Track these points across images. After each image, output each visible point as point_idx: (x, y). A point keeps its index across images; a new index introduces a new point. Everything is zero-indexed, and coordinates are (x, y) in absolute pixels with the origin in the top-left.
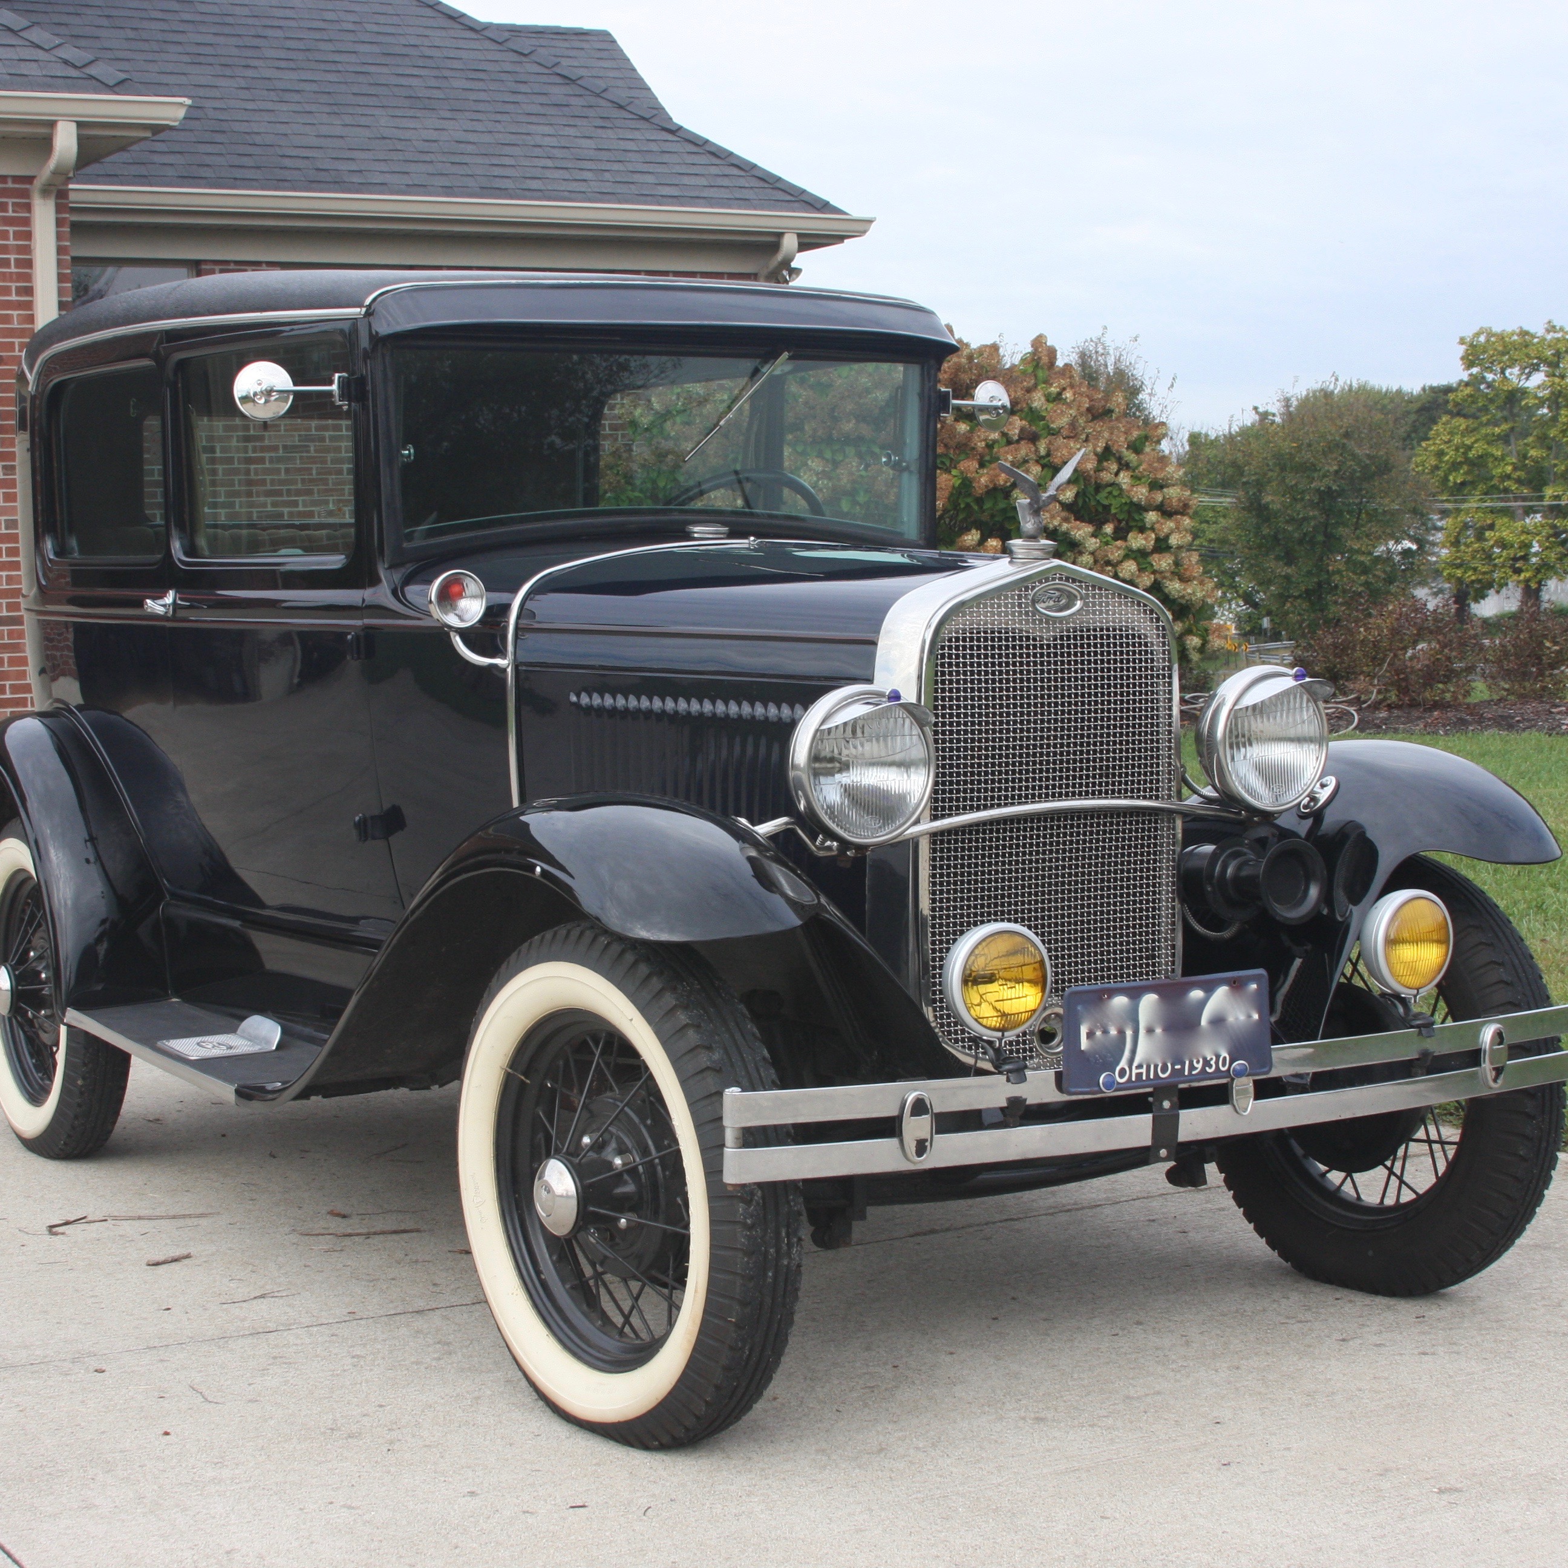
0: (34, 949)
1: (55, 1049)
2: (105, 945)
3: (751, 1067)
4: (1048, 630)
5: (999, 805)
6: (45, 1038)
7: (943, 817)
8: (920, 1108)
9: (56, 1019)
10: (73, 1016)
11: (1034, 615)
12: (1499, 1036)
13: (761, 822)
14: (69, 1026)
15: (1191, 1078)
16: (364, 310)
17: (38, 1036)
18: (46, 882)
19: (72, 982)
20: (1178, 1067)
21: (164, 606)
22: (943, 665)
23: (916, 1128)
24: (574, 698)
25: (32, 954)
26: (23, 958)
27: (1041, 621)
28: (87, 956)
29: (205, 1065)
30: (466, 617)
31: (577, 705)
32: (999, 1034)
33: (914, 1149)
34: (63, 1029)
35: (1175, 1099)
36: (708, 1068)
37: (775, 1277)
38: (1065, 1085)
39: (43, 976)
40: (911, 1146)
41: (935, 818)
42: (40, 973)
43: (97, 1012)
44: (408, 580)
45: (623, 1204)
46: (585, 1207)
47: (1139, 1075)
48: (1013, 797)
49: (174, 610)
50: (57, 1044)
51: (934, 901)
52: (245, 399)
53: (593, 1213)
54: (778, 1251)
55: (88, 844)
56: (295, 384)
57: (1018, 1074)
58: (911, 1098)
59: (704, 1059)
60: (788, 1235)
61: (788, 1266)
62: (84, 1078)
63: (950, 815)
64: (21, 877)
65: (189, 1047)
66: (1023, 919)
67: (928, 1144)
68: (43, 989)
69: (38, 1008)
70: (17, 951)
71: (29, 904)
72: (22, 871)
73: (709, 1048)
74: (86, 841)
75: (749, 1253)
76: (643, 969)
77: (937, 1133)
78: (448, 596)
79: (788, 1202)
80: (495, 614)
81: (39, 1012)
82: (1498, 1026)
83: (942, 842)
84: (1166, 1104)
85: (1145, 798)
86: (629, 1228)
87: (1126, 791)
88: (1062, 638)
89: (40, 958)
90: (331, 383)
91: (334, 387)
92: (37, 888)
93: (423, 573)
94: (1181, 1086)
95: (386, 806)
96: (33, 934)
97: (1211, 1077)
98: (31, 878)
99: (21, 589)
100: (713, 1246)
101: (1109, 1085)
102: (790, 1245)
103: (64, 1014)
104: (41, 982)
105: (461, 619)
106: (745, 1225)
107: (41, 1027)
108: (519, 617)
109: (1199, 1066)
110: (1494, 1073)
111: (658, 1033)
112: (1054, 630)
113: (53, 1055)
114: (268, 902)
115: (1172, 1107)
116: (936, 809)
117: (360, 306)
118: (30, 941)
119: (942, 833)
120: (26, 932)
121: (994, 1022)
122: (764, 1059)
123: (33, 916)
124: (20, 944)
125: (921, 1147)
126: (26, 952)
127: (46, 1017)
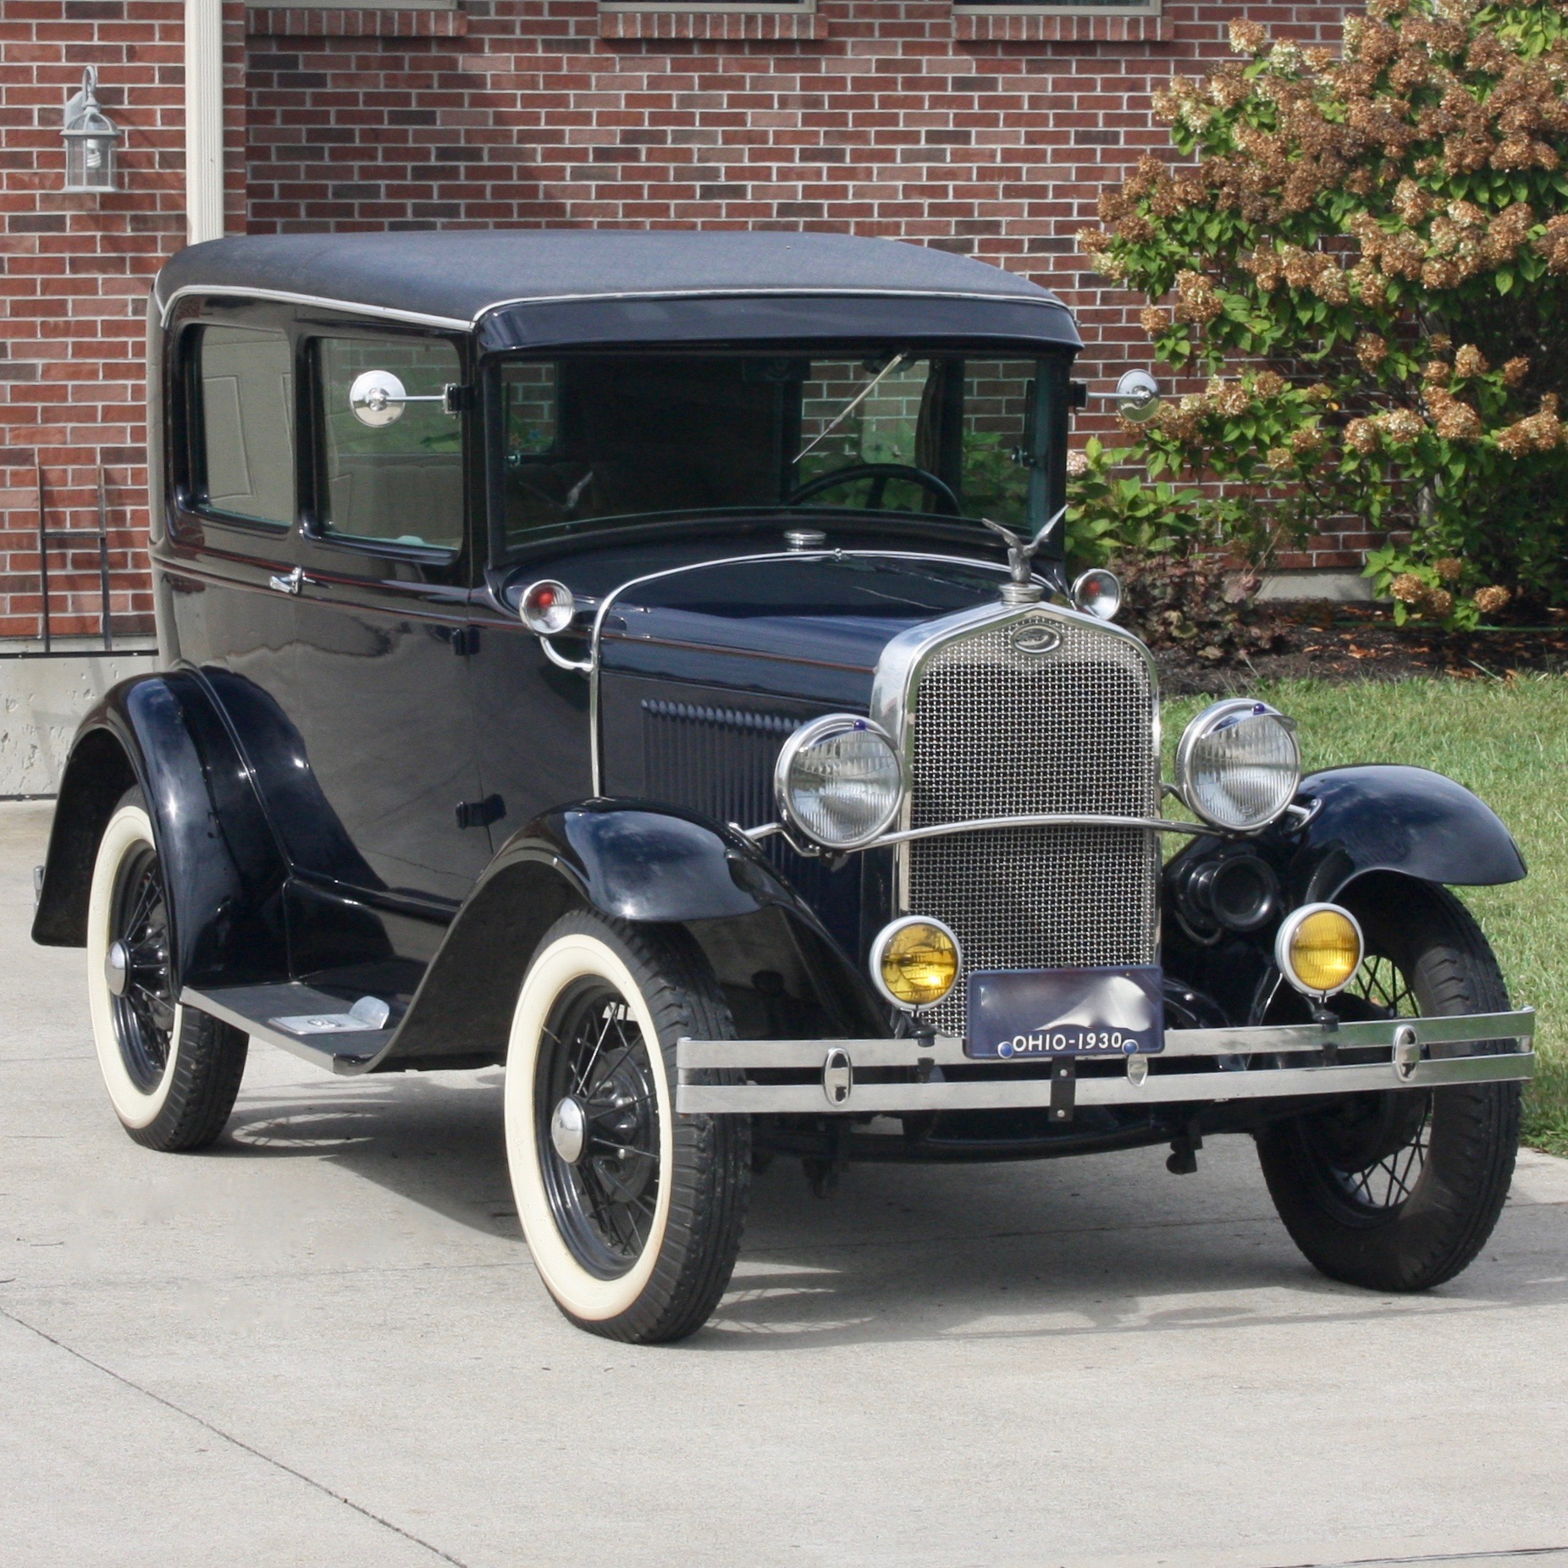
0: (152, 926)
1: (169, 1034)
2: (227, 925)
3: (713, 1024)
4: (1026, 665)
5: (964, 819)
6: (159, 1022)
7: (923, 826)
8: (839, 1061)
9: (170, 1000)
10: (189, 995)
11: (1013, 652)
12: (1411, 1038)
13: (751, 826)
14: (185, 1006)
15: (1084, 1052)
16: (473, 324)
17: (152, 1020)
18: (166, 856)
19: (189, 963)
20: (1072, 1041)
21: (289, 583)
22: (924, 696)
23: (836, 1077)
24: (645, 704)
25: (149, 931)
26: (139, 935)
27: (1020, 659)
28: (207, 935)
29: (313, 1040)
30: (553, 624)
31: (647, 710)
32: (914, 1007)
33: (834, 1095)
34: (178, 1009)
35: (1072, 1069)
36: (677, 1023)
37: (724, 1191)
38: (968, 1050)
39: (160, 954)
40: (833, 1093)
41: (914, 827)
42: (156, 951)
43: (213, 992)
44: (511, 581)
45: (621, 1139)
46: (589, 1137)
47: (1036, 1047)
48: (990, 811)
49: (300, 588)
50: (171, 1029)
51: (913, 899)
52: (362, 403)
53: (596, 1143)
54: (725, 1171)
55: (212, 818)
56: (408, 394)
57: (928, 1039)
58: (832, 1052)
59: (675, 1014)
60: (735, 1159)
61: (735, 1186)
62: (198, 1063)
63: (929, 825)
64: (141, 848)
65: (301, 1025)
66: (940, 913)
67: (846, 1091)
68: (160, 969)
69: (153, 989)
70: (134, 926)
71: (148, 878)
72: (142, 841)
73: (680, 1006)
74: (209, 814)
75: (702, 1172)
76: (638, 941)
77: (856, 1082)
78: (538, 605)
79: (736, 1133)
80: (583, 619)
81: (154, 993)
82: (1409, 1027)
83: (922, 848)
84: (1063, 1073)
85: (1123, 814)
86: (626, 1159)
87: (1103, 808)
88: (1040, 673)
89: (158, 935)
90: (440, 393)
91: (444, 397)
92: (156, 863)
93: (522, 576)
94: (1078, 1058)
95: (486, 795)
96: (152, 908)
97: (1105, 1052)
98: (151, 849)
99: (148, 532)
100: (675, 1165)
101: (1008, 1051)
102: (736, 1167)
103: (180, 993)
104: (157, 961)
105: (548, 625)
106: (697, 1147)
107: (156, 1011)
108: (602, 625)
109: (1093, 1042)
110: (1404, 1069)
111: (644, 994)
112: (1033, 666)
113: (167, 1041)
114: (391, 885)
115: (1069, 1075)
116: (916, 819)
117: (470, 319)
118: (147, 917)
119: (922, 840)
120: (144, 907)
121: (908, 996)
122: (727, 1018)
123: (152, 890)
124: (137, 920)
125: (841, 1093)
126: (143, 929)
127: (162, 999)
